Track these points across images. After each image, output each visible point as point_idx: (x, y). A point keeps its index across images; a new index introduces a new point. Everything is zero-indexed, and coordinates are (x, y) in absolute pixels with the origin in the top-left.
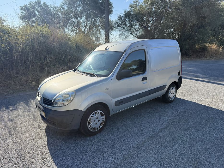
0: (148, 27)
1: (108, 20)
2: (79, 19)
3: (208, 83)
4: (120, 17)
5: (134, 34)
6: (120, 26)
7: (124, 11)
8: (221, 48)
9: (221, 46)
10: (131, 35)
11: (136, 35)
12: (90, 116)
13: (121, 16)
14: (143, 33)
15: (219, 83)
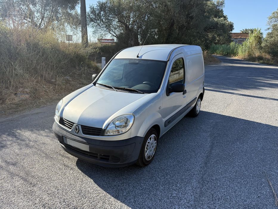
0: (129, 25)
1: (85, 13)
2: (31, 6)
3: (214, 92)
4: (93, 9)
5: (111, 32)
6: (94, 21)
7: (98, 2)
8: (205, 52)
9: (206, 51)
10: (109, 34)
11: (115, 34)
12: (147, 142)
13: (95, 8)
14: (122, 31)
15: (224, 91)
